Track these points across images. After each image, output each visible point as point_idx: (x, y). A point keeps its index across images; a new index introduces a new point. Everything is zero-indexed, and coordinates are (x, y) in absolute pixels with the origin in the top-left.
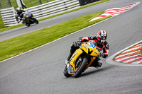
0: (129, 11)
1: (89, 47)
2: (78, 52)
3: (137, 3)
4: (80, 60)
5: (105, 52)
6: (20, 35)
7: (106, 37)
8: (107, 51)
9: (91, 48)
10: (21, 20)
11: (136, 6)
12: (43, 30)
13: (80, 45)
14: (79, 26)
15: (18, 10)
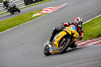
2: (63, 34)
3: (65, 4)
4: (64, 39)
9: (73, 31)
14: (24, 20)
15: (4, 2)
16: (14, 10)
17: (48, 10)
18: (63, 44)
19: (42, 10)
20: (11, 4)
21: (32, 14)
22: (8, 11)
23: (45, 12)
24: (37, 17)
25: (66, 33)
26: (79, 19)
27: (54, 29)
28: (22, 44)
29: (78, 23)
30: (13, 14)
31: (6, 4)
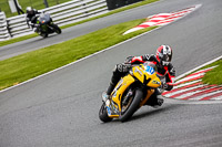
0: (184, 19)
1: (144, 72)
2: (127, 81)
3: (197, 6)
4: (130, 92)
5: (168, 80)
6: (13, 55)
7: (170, 57)
8: (173, 79)
9: (149, 75)
10: (33, 27)
13: (130, 68)
14: (106, 42)
15: (28, 12)
16: (48, 29)
17: (159, 20)
18: (127, 101)
19: (145, 20)
20: (42, 15)
21: (124, 28)
22: (37, 31)
23: (151, 24)
24: (135, 34)
25: (133, 80)
27: (114, 70)
30: (46, 36)
31: (32, 16)
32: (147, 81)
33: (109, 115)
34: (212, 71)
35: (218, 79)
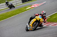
1: (39, 18)
2: (34, 20)
8: (46, 20)
10: (7, 6)
11: (45, 3)
12: (7, 12)
14: (22, 11)
15: (6, 2)
18: (34, 25)
20: (10, 3)
26: (44, 12)
27: (30, 17)
28: (21, 24)
29: (43, 14)
32: (40, 20)
33: (29, 29)
34: (49, 18)
35: (50, 20)
